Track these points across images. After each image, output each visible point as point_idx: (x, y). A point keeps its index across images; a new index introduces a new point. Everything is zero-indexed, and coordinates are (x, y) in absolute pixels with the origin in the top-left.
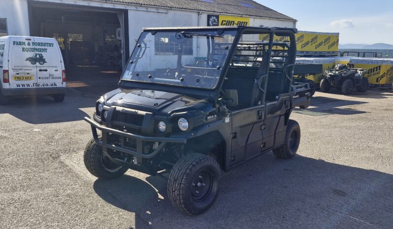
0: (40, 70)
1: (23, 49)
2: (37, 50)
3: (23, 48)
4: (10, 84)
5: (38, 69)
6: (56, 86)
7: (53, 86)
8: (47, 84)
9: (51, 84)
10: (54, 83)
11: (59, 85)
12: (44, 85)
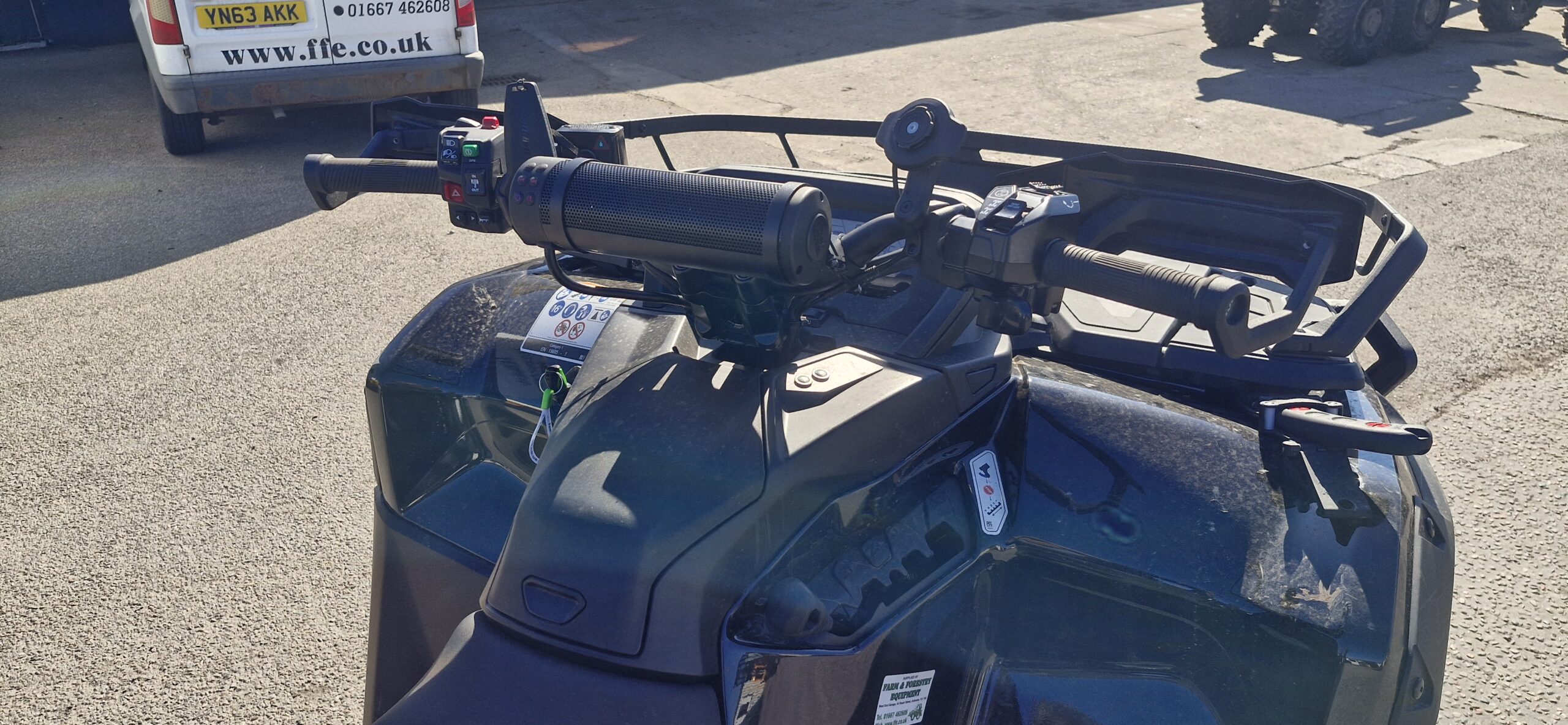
4: (187, 52)
6: (428, 48)
7: (411, 49)
8: (380, 44)
9: (401, 42)
10: (418, 35)
11: (440, 46)
12: (368, 45)
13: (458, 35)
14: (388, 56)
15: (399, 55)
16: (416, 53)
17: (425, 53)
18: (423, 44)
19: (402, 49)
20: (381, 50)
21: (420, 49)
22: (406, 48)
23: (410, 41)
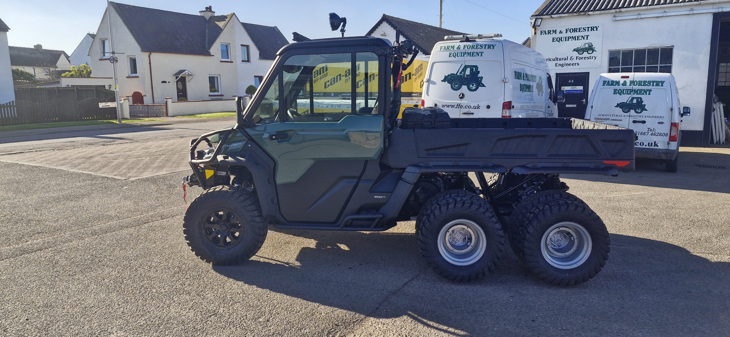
0: (634, 122)
1: (615, 92)
2: (636, 92)
3: (615, 90)
5: (632, 119)
6: (657, 146)
7: (651, 146)
8: (642, 143)
9: (649, 143)
10: (655, 142)
11: (661, 146)
12: (638, 143)
13: (668, 144)
14: (644, 147)
15: (647, 147)
16: (653, 147)
17: (656, 147)
18: (656, 145)
19: (649, 145)
20: (642, 145)
21: (655, 146)
22: (650, 145)
23: (652, 144)
